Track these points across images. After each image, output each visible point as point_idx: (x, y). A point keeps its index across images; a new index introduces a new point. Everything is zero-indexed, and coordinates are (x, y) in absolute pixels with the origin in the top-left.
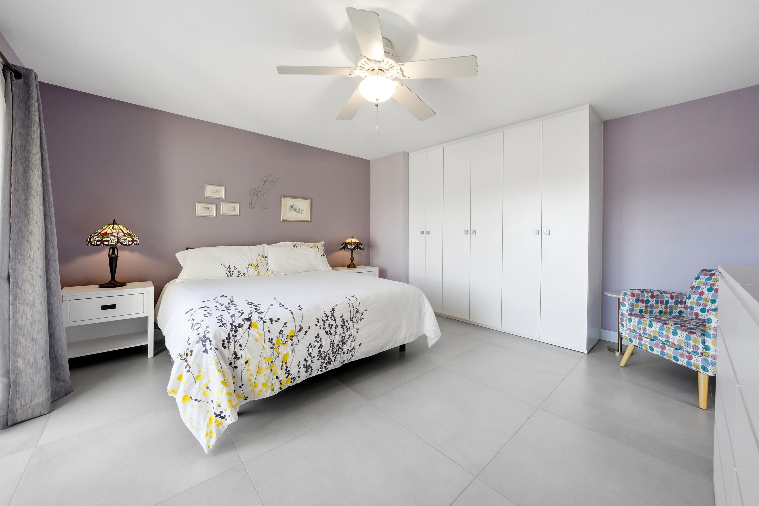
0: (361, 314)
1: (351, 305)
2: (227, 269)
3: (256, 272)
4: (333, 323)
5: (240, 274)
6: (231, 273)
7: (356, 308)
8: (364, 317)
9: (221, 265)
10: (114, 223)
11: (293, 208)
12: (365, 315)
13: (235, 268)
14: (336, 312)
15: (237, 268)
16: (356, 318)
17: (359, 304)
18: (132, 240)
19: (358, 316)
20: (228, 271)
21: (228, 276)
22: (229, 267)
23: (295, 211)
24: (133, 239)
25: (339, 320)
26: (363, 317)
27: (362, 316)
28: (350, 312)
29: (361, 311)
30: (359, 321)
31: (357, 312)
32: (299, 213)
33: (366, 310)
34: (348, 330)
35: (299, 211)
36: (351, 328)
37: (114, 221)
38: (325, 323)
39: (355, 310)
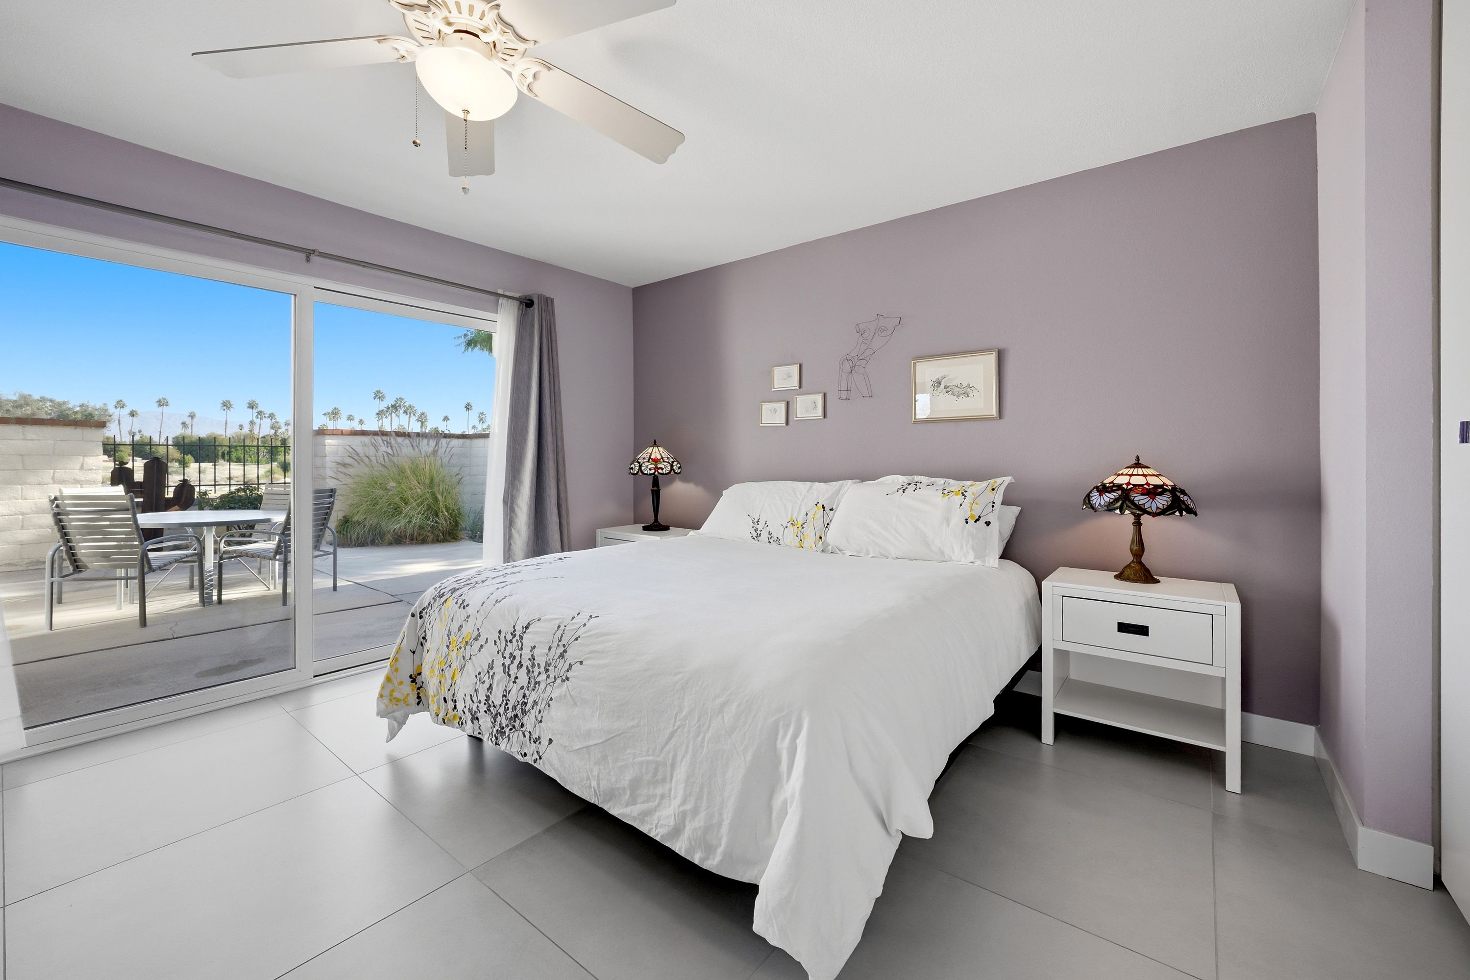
0: (567, 666)
1: (559, 633)
2: (753, 525)
3: (798, 539)
4: (517, 653)
5: (771, 538)
6: (758, 534)
7: (564, 646)
8: (574, 677)
9: (749, 515)
10: (655, 444)
11: (942, 386)
12: (575, 674)
13: (766, 524)
14: (529, 632)
15: (768, 526)
16: (555, 667)
17: (576, 639)
18: (654, 467)
19: (560, 667)
20: (754, 528)
21: (754, 538)
22: (757, 522)
23: (948, 392)
24: (656, 467)
25: (526, 653)
26: (569, 674)
27: (568, 671)
28: (550, 649)
29: (571, 656)
30: (559, 681)
31: (562, 656)
32: (962, 396)
33: (581, 663)
34: (535, 687)
35: (965, 391)
36: (543, 686)
37: (655, 442)
38: (507, 646)
39: (561, 649)
